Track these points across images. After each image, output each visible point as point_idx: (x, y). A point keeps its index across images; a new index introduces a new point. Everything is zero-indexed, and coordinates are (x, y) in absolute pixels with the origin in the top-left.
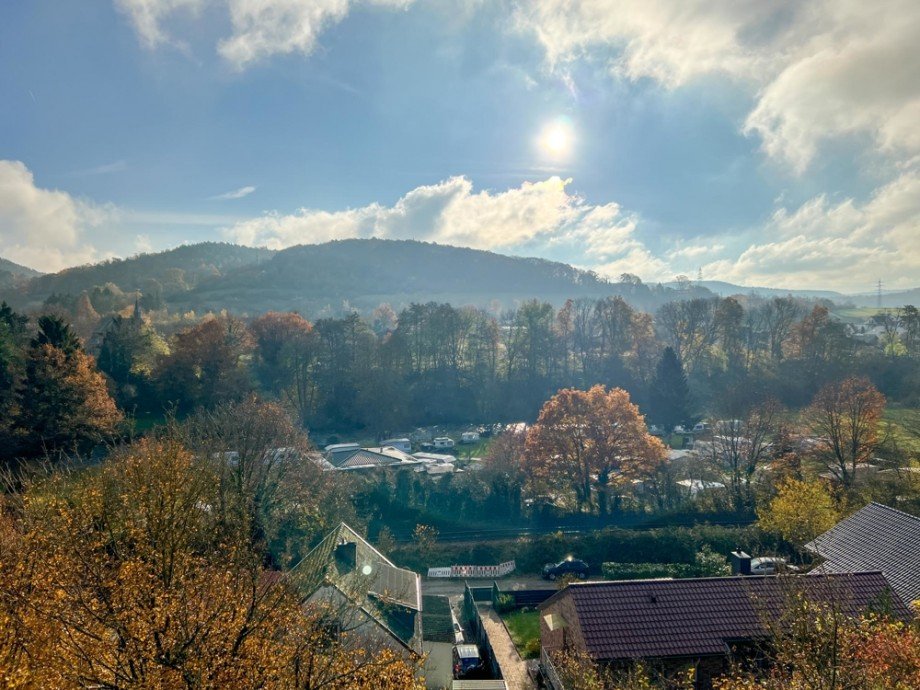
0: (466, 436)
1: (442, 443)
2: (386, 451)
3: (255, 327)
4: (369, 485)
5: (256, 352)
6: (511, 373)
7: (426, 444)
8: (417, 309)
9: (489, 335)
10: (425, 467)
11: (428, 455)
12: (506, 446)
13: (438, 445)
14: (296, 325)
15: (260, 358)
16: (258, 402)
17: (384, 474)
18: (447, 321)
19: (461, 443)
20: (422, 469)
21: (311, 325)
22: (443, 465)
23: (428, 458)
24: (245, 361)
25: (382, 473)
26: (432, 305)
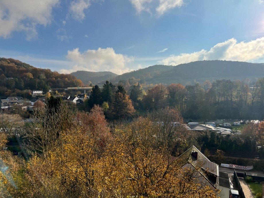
0: (235, 123)
1: (226, 125)
2: (207, 126)
3: (168, 88)
4: (202, 136)
5: (168, 95)
6: (253, 103)
7: (221, 125)
8: (219, 82)
9: (245, 90)
10: (220, 132)
11: (221, 128)
12: (251, 128)
13: (225, 125)
14: (180, 87)
15: (170, 96)
16: (169, 109)
17: (207, 133)
18: (229, 86)
19: (233, 125)
20: (219, 132)
21: (184, 87)
22: (227, 132)
23: (222, 129)
24: (166, 97)
25: (206, 132)
26: (224, 80)
